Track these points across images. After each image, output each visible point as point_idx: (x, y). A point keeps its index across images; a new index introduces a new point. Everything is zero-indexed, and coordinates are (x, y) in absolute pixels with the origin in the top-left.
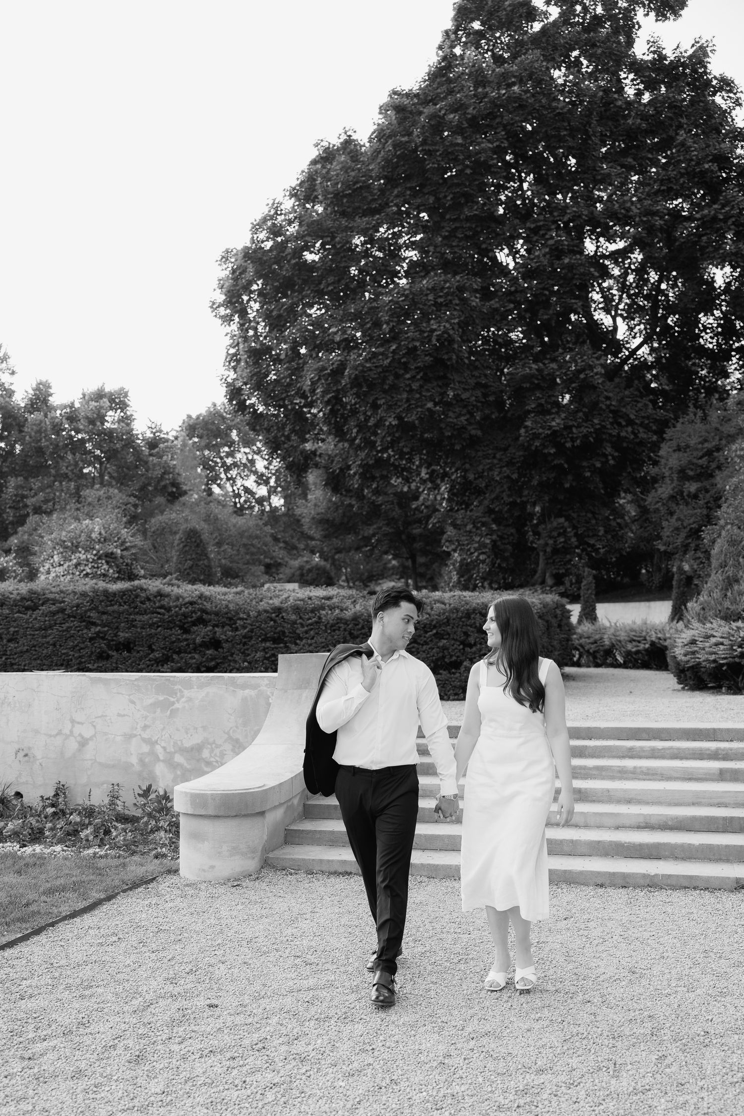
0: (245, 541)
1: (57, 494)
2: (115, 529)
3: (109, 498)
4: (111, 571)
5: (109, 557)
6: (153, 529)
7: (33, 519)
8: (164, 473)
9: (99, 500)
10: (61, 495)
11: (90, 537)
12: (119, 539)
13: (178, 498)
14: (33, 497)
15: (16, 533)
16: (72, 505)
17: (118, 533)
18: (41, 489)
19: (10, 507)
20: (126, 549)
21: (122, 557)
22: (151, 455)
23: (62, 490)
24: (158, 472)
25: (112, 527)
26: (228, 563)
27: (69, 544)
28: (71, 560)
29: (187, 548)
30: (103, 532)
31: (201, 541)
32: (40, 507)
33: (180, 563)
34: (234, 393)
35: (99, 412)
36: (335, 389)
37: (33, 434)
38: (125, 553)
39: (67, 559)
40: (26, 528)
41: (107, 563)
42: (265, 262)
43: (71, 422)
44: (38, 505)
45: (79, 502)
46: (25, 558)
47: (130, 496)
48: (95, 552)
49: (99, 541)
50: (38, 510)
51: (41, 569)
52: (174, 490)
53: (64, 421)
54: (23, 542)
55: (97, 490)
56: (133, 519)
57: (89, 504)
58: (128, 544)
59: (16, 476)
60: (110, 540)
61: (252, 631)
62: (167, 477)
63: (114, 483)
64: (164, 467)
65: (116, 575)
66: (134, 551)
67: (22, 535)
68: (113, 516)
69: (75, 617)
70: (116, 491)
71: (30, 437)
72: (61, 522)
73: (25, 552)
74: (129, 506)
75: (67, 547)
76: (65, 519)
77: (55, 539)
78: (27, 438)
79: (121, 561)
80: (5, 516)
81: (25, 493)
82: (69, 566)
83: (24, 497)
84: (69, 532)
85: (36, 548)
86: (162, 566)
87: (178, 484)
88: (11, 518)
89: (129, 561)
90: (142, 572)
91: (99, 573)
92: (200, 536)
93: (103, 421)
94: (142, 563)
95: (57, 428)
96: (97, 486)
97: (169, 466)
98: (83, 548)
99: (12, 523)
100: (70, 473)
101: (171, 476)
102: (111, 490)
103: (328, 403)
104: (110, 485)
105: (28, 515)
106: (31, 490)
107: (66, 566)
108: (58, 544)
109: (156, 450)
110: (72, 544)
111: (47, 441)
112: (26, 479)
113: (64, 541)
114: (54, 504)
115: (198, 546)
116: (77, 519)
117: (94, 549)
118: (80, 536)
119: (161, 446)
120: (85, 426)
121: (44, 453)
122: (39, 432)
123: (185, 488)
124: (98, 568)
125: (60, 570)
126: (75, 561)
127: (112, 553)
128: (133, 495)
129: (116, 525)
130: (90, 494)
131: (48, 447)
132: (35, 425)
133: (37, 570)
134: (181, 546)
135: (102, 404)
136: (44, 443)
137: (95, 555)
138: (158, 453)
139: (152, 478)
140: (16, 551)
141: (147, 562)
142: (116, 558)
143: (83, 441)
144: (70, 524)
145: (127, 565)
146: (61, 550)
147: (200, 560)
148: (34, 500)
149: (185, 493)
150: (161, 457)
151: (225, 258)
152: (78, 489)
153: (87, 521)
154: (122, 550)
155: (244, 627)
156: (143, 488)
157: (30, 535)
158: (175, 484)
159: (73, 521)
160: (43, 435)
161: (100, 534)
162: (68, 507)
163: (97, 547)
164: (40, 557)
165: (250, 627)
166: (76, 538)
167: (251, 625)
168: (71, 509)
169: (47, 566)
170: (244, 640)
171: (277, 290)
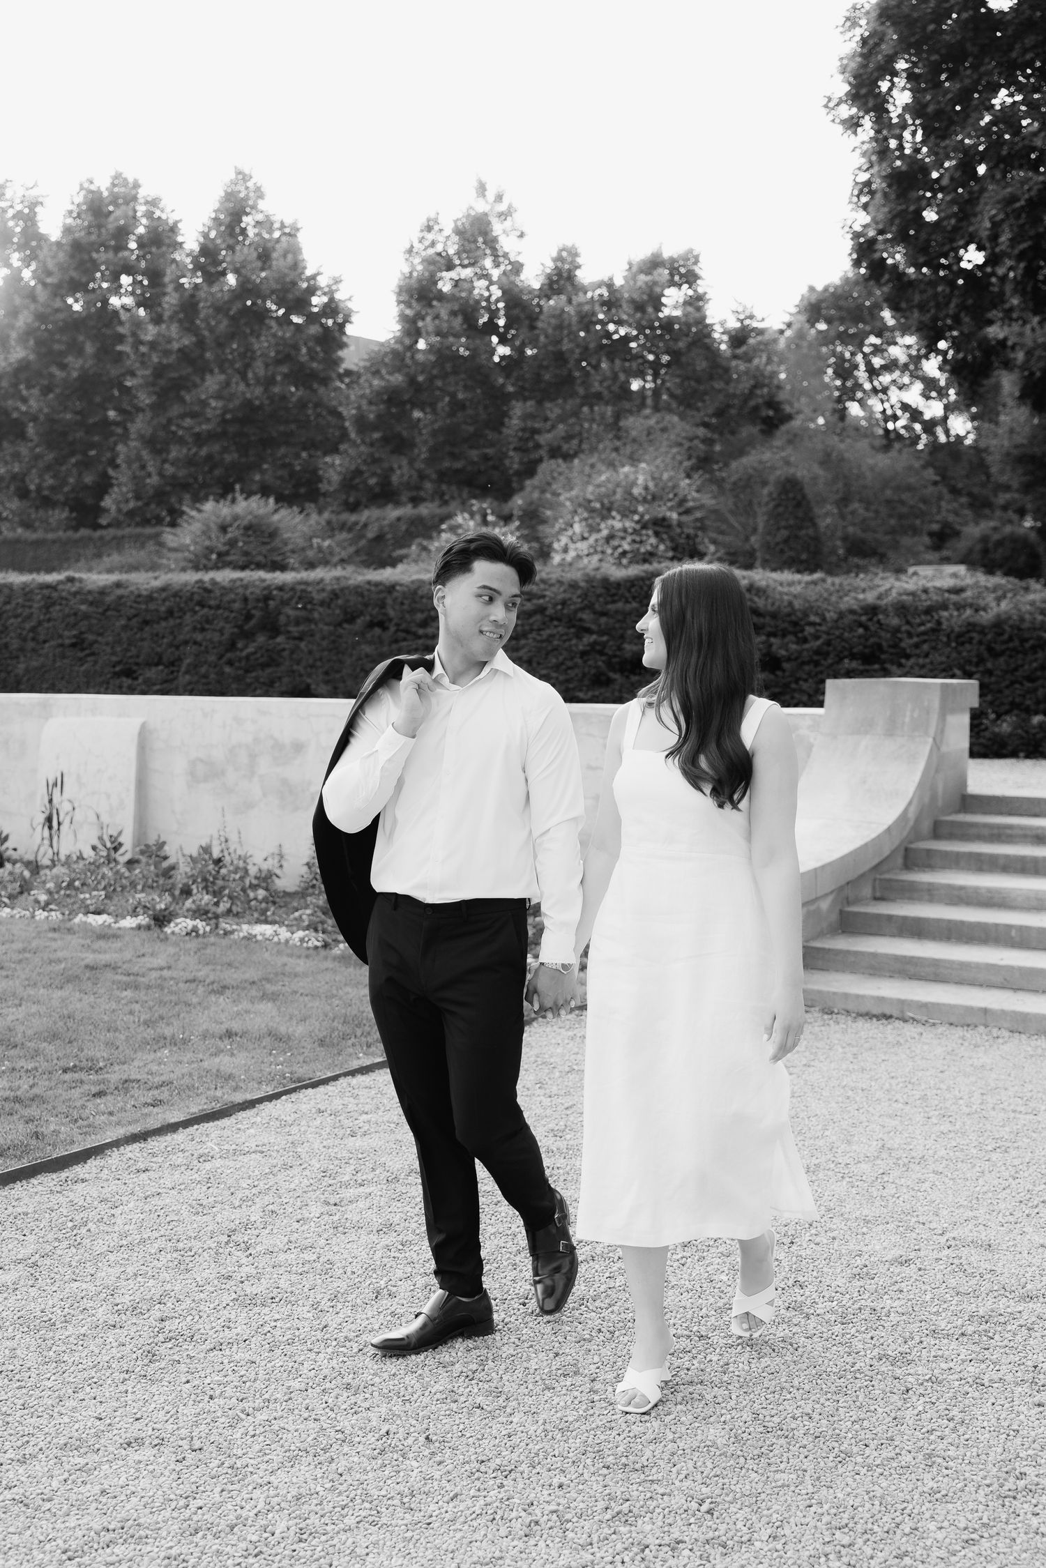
0: (888, 493)
1: (586, 425)
2: (671, 479)
3: (664, 430)
4: (662, 547)
5: (660, 525)
6: (733, 479)
7: (546, 467)
8: (755, 387)
9: (649, 434)
10: (591, 428)
11: (631, 494)
12: (675, 495)
13: (777, 427)
14: (549, 431)
15: (522, 488)
16: (606, 444)
17: (674, 487)
18: (562, 419)
19: (515, 449)
20: (688, 512)
21: (680, 524)
22: (735, 357)
23: (593, 420)
24: (745, 385)
25: (665, 476)
26: (859, 533)
27: (598, 505)
28: (599, 531)
29: (781, 509)
30: (651, 485)
31: (804, 497)
32: (559, 448)
33: (769, 534)
34: (865, 250)
35: (651, 290)
36: (1032, 233)
37: (550, 331)
38: (685, 518)
39: (594, 529)
40: (536, 481)
41: (657, 534)
42: (916, 20)
43: (609, 309)
44: (555, 444)
45: (618, 438)
46: (533, 528)
47: (697, 425)
48: (636, 517)
49: (645, 500)
50: (555, 453)
51: (556, 546)
52: (771, 413)
53: (597, 308)
54: (531, 503)
55: (647, 417)
56: (703, 463)
57: (634, 440)
58: (691, 504)
59: (525, 399)
60: (661, 498)
61: (828, 643)
62: (758, 392)
63: (674, 405)
64: (755, 377)
65: (670, 554)
66: (698, 514)
67: (531, 492)
68: (668, 460)
69: (559, 620)
70: (676, 419)
71: (547, 337)
72: (587, 469)
73: (532, 519)
74: (696, 442)
75: (593, 511)
76: (592, 466)
77: (577, 497)
78: (542, 338)
79: (678, 530)
80: (507, 462)
81: (537, 425)
82: (597, 540)
83: (535, 431)
84: (599, 486)
85: (549, 513)
86: (747, 539)
87: (779, 403)
88: (516, 466)
89: (691, 531)
90: (712, 548)
91: (642, 550)
92: (801, 489)
93: (658, 306)
94: (714, 535)
95: (587, 320)
96: (647, 411)
97: (763, 375)
98: (619, 512)
99: (518, 473)
100: (606, 393)
101: (765, 390)
102: (668, 417)
103: (1020, 257)
104: (669, 410)
105: (540, 460)
106: (546, 419)
107: (591, 540)
108: (580, 505)
109: (744, 349)
110: (602, 504)
111: (571, 341)
112: (540, 403)
113: (590, 501)
114: (581, 442)
115: (799, 505)
116: (612, 465)
117: (635, 512)
118: (614, 493)
119: (751, 341)
120: (628, 315)
121: (566, 361)
122: (560, 327)
123: (788, 409)
124: (641, 542)
125: (583, 546)
126: (605, 533)
127: (664, 519)
128: (706, 425)
129: (672, 473)
130: (634, 424)
131: (572, 351)
132: (554, 316)
133: (550, 546)
134: (771, 505)
135: (657, 278)
136: (566, 345)
137: (637, 522)
138: (745, 353)
139: (734, 396)
140: (520, 518)
141: (722, 533)
142: (669, 526)
143: (626, 339)
144: (600, 473)
145: (688, 537)
146: (586, 515)
147: (800, 528)
148: (549, 436)
149: (789, 417)
150: (750, 360)
151: (852, 22)
152: (617, 417)
153: (626, 469)
154: (680, 514)
155: (817, 638)
156: (720, 413)
157: (543, 491)
158: (772, 404)
159: (603, 468)
160: (566, 332)
161: (646, 488)
162: (601, 446)
163: (641, 509)
164: (553, 526)
165: (825, 637)
166: (608, 496)
167: (828, 634)
168: (605, 449)
169: (564, 540)
170: (816, 658)
171: (936, 70)
